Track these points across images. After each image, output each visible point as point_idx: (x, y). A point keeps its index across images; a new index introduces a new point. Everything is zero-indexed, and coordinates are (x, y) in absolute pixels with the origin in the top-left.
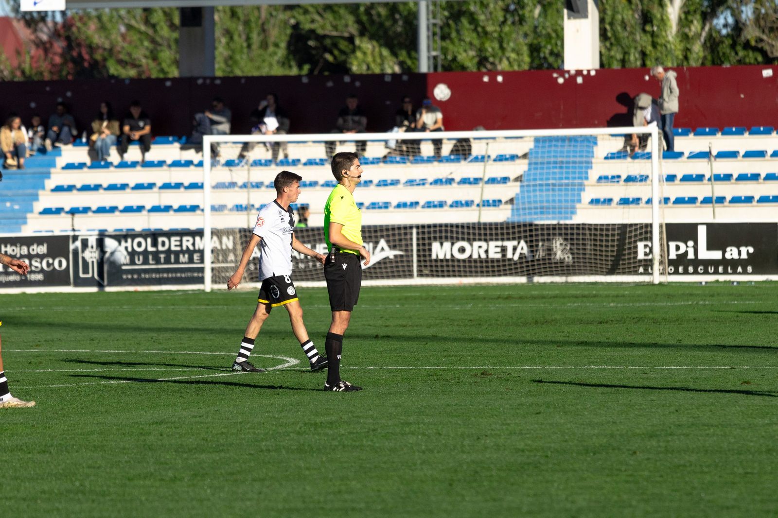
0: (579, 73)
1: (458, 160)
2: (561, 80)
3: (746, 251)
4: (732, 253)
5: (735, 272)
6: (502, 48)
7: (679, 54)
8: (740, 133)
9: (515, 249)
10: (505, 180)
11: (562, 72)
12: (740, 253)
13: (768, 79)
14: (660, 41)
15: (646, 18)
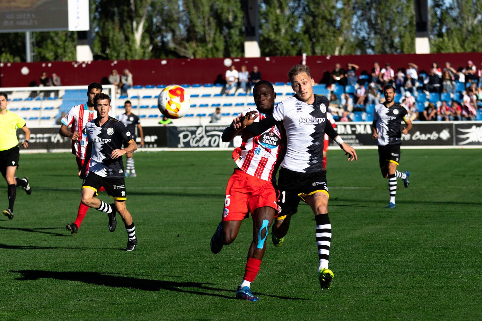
0: (83, 62)
1: (31, 100)
2: (76, 66)
3: (153, 138)
4: (148, 139)
5: (149, 147)
6: (65, 52)
7: (141, 54)
8: (153, 87)
9: (55, 137)
10: (52, 108)
11: (76, 62)
12: (151, 139)
13: (165, 65)
14: (133, 49)
15: (127, 39)
